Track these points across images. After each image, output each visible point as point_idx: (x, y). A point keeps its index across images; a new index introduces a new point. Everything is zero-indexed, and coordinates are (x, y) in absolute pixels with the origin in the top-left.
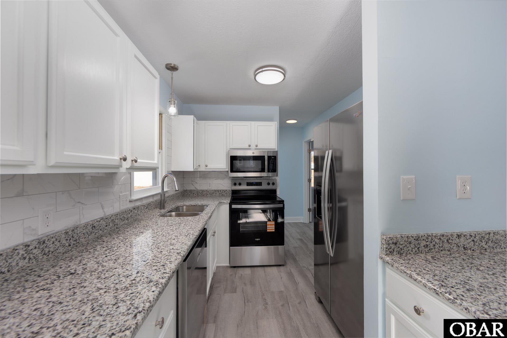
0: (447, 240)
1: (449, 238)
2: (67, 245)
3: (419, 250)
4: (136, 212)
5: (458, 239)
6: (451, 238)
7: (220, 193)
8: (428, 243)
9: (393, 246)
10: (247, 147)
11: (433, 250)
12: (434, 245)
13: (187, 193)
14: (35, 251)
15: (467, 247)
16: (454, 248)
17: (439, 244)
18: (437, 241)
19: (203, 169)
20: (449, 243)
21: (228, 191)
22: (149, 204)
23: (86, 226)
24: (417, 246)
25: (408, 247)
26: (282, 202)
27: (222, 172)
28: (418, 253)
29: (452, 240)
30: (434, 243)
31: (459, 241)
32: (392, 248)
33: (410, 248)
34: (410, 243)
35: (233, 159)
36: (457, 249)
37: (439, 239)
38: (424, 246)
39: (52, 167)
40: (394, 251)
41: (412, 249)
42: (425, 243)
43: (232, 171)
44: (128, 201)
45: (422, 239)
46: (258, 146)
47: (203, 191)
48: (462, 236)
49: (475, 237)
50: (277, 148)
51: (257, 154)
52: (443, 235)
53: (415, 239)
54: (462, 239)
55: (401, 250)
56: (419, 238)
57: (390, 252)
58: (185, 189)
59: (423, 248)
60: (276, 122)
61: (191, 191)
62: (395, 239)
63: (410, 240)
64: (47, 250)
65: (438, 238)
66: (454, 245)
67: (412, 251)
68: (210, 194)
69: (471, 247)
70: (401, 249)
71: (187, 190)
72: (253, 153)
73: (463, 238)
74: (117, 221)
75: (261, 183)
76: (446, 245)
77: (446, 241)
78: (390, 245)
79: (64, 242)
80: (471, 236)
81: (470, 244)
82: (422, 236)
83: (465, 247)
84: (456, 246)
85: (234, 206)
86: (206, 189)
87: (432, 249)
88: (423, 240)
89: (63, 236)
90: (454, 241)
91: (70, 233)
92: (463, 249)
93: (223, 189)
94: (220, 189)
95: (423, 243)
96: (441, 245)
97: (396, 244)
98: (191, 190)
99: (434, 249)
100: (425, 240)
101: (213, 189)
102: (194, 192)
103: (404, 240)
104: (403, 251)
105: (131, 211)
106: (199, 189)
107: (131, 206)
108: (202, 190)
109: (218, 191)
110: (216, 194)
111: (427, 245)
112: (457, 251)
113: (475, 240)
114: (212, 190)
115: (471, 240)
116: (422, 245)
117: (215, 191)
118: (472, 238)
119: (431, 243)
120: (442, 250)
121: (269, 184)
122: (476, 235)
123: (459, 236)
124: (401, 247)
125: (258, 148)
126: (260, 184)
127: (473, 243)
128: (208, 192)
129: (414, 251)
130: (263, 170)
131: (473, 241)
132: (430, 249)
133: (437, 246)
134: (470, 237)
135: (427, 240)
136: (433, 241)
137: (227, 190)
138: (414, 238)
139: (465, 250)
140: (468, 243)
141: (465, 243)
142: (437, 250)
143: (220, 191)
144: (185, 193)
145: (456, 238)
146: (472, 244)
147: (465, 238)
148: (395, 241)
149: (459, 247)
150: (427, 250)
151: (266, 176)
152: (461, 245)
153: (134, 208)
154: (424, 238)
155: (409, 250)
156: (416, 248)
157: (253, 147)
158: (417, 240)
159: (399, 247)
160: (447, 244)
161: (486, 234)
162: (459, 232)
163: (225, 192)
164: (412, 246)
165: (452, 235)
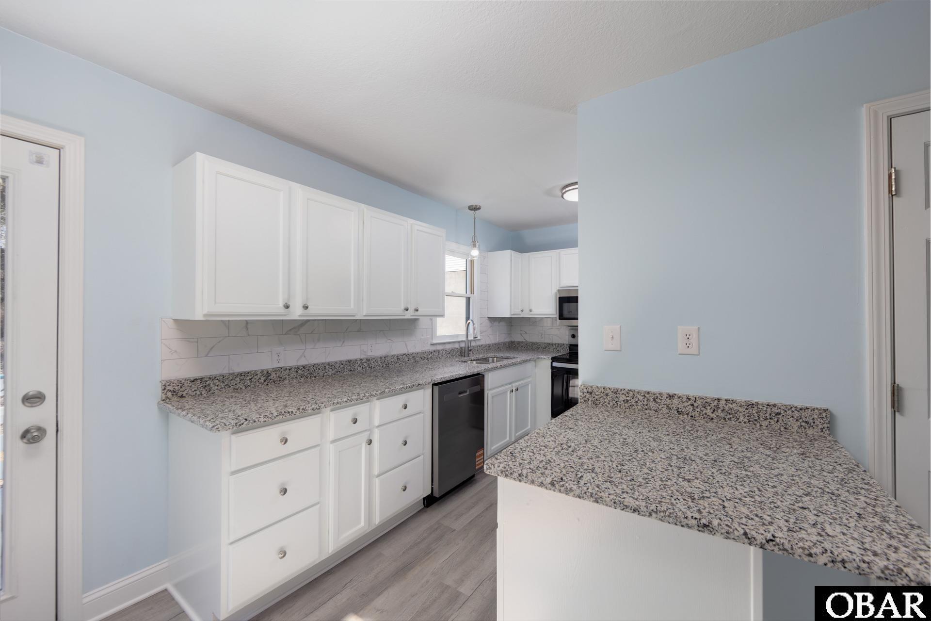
0: (654, 399)
1: (657, 397)
2: (381, 366)
3: (617, 404)
4: (437, 354)
5: (670, 399)
6: (660, 397)
7: (554, 347)
8: (628, 398)
9: (588, 395)
11: (635, 407)
12: (637, 402)
13: (515, 345)
14: (365, 364)
15: (683, 411)
16: (663, 409)
17: (642, 402)
18: (641, 398)
19: (527, 314)
20: (655, 401)
21: (565, 345)
22: (452, 350)
23: (393, 356)
24: (615, 399)
25: (604, 399)
28: (616, 407)
29: (661, 400)
30: (637, 400)
31: (671, 403)
32: (587, 397)
33: (606, 400)
34: (607, 395)
35: (562, 301)
36: (667, 411)
37: (643, 396)
38: (624, 401)
39: (365, 316)
40: (588, 400)
41: (609, 401)
42: (625, 398)
43: (562, 318)
44: (430, 344)
45: (621, 393)
47: (533, 343)
48: (676, 397)
49: (695, 402)
52: (648, 393)
53: (612, 392)
54: (675, 401)
55: (597, 401)
56: (618, 391)
57: (585, 401)
58: (513, 340)
59: (623, 402)
61: (519, 343)
62: (590, 389)
63: (607, 392)
64: (371, 365)
65: (642, 394)
66: (663, 406)
67: (609, 404)
68: (541, 347)
69: (689, 413)
70: (597, 399)
71: (514, 342)
73: (677, 400)
74: (417, 358)
76: (652, 404)
77: (652, 400)
78: (585, 394)
79: (380, 363)
80: (689, 399)
81: (687, 409)
82: (621, 390)
83: (680, 410)
84: (665, 406)
85: (555, 364)
86: (538, 341)
87: (633, 405)
88: (623, 394)
89: (379, 360)
90: (663, 401)
91: (383, 359)
92: (676, 412)
93: (558, 342)
94: (555, 342)
95: (623, 398)
96: (645, 403)
97: (591, 393)
99: (637, 406)
100: (625, 395)
101: (546, 342)
102: (523, 345)
103: (600, 390)
104: (598, 402)
105: (432, 353)
106: (528, 341)
107: (432, 348)
110: (549, 348)
111: (628, 401)
112: (668, 413)
113: (695, 404)
114: (544, 343)
115: (689, 404)
116: (621, 399)
117: (549, 344)
118: (690, 402)
119: (633, 398)
120: (646, 409)
122: (697, 399)
123: (671, 397)
124: (596, 397)
127: (692, 408)
128: (540, 345)
129: (611, 404)
131: (692, 405)
132: (630, 405)
133: (640, 403)
134: (687, 400)
135: (627, 395)
136: (635, 397)
138: (612, 390)
139: (679, 414)
140: (685, 407)
141: (679, 406)
142: (639, 407)
143: (555, 345)
144: (512, 345)
145: (667, 398)
146: (690, 409)
147: (679, 399)
148: (589, 391)
149: (670, 409)
150: (627, 405)
152: (673, 408)
153: (435, 351)
154: (624, 392)
155: (605, 402)
156: (613, 401)
158: (615, 393)
159: (594, 397)
160: (654, 403)
161: (713, 400)
162: (671, 392)
163: (561, 346)
164: (609, 398)
165: (661, 394)
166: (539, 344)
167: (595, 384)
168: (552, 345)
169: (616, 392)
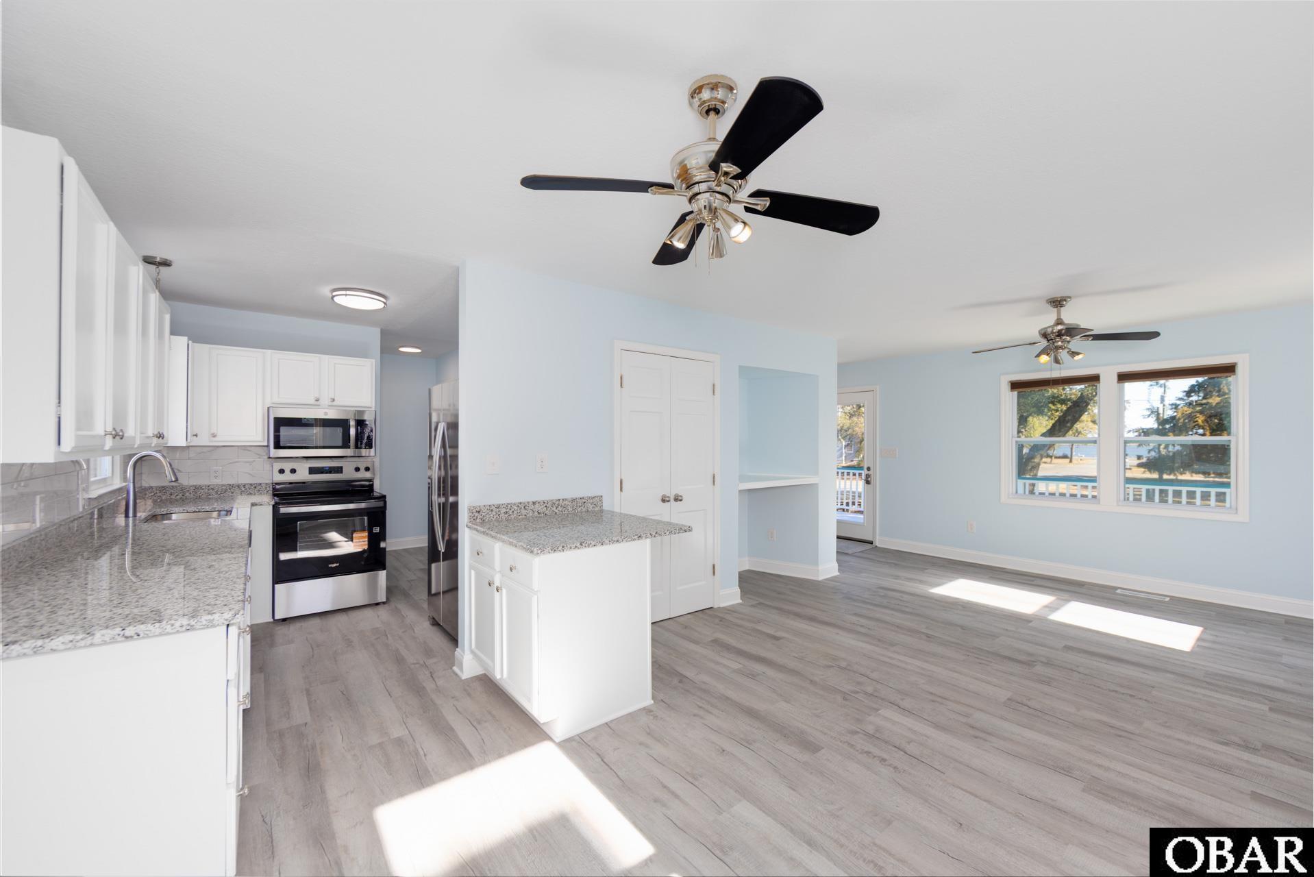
0: (524, 507)
1: (526, 505)
3: (499, 516)
5: (534, 505)
6: (528, 505)
7: (243, 489)
8: (507, 510)
9: (476, 514)
10: (312, 402)
12: (513, 512)
13: (153, 494)
15: (541, 511)
17: (517, 510)
18: (515, 508)
19: (204, 440)
21: (264, 485)
24: (497, 512)
25: (490, 515)
26: (383, 498)
27: (249, 448)
30: (513, 510)
31: (534, 507)
32: (476, 516)
34: (492, 511)
35: (280, 423)
36: (531, 513)
38: (504, 512)
40: (477, 518)
41: (494, 516)
43: (278, 446)
45: (502, 507)
46: (336, 399)
47: (197, 488)
48: (537, 502)
49: (547, 504)
50: (374, 405)
51: (332, 414)
52: (521, 503)
54: (537, 506)
55: (484, 517)
57: (474, 519)
59: (503, 514)
60: (374, 361)
63: (492, 508)
65: (516, 505)
66: (529, 510)
67: (494, 518)
68: (217, 493)
69: (544, 511)
72: (326, 414)
75: (341, 468)
77: (522, 507)
78: (474, 513)
80: (544, 503)
82: (502, 504)
83: (539, 511)
84: (531, 511)
85: (284, 510)
86: (207, 483)
87: (511, 514)
90: (530, 507)
92: (536, 513)
93: (250, 482)
94: (244, 481)
95: (504, 510)
96: (519, 511)
97: (479, 512)
98: (163, 487)
99: (513, 514)
100: (505, 508)
101: (225, 482)
102: (172, 491)
103: (486, 508)
106: (187, 484)
108: (195, 486)
109: (238, 486)
110: (232, 493)
111: (507, 512)
112: (532, 515)
113: (548, 506)
114: (223, 485)
115: (544, 506)
116: (502, 512)
117: (231, 486)
120: (519, 515)
121: (357, 469)
122: (549, 502)
123: (534, 503)
124: (484, 514)
125: (335, 403)
126: (339, 470)
127: (546, 509)
128: (212, 489)
130: (345, 445)
131: (546, 506)
132: (509, 515)
133: (515, 512)
136: (511, 508)
137: (261, 484)
138: (496, 506)
139: (538, 514)
140: (542, 509)
141: (539, 509)
142: (515, 515)
143: (244, 486)
144: (146, 494)
145: (532, 504)
147: (539, 504)
148: (478, 510)
149: (534, 511)
150: (506, 515)
151: (352, 455)
154: (505, 506)
155: (491, 517)
157: (325, 401)
160: (524, 510)
161: (557, 501)
162: (534, 500)
163: (255, 487)
164: (494, 513)
165: (528, 503)
166: (211, 487)
167: (482, 504)
168: (238, 487)
169: (498, 507)
